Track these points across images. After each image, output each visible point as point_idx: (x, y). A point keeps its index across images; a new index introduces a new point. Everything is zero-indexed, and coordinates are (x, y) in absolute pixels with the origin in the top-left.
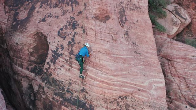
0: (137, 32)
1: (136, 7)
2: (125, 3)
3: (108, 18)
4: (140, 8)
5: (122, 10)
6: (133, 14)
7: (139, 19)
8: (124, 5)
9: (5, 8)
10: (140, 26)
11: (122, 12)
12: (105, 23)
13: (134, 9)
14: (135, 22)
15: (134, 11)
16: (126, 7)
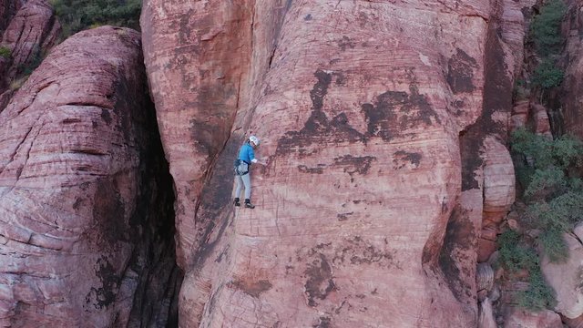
0: (366, 319)
1: (376, 255)
2: (334, 246)
3: (265, 286)
4: (388, 256)
5: (319, 265)
6: (361, 272)
7: (383, 286)
8: (330, 253)
9: (197, 209)
10: (380, 304)
11: (319, 269)
12: (258, 296)
13: (365, 260)
14: (367, 293)
15: (365, 264)
16: (337, 257)
